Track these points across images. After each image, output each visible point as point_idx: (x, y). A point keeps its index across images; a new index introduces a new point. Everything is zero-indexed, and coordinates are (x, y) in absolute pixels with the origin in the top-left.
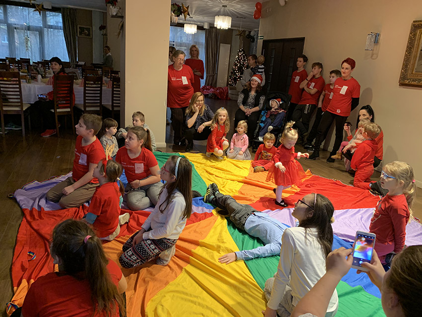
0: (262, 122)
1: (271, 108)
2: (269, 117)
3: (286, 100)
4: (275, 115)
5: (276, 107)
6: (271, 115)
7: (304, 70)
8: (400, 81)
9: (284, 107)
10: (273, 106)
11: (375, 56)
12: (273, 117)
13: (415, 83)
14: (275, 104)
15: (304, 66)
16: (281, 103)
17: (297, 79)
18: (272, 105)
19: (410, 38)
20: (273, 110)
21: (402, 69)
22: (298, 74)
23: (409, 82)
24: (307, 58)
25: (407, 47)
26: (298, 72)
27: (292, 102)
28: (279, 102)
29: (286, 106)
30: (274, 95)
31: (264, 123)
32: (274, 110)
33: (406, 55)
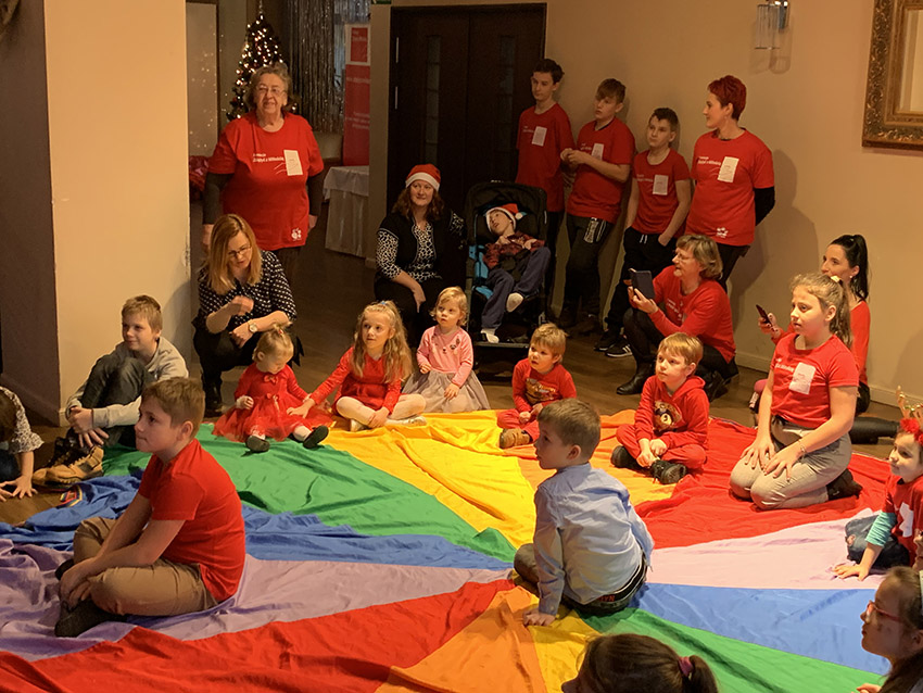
0: (480, 282)
1: (496, 236)
2: (499, 266)
3: (532, 207)
4: (514, 257)
5: (510, 232)
6: (502, 258)
7: (557, 105)
8: (864, 135)
9: (534, 229)
10: (500, 229)
11: (780, 64)
12: (510, 264)
13: (909, 140)
14: (502, 220)
15: (555, 96)
16: (519, 216)
17: (539, 136)
18: (496, 225)
19: (877, 18)
20: (503, 240)
21: (868, 101)
22: (540, 120)
23: (891, 136)
24: (559, 68)
25: (874, 41)
26: (538, 112)
27: (550, 209)
28: (514, 215)
29: (539, 227)
30: (491, 195)
31: (491, 287)
32: (507, 242)
33: (872, 66)
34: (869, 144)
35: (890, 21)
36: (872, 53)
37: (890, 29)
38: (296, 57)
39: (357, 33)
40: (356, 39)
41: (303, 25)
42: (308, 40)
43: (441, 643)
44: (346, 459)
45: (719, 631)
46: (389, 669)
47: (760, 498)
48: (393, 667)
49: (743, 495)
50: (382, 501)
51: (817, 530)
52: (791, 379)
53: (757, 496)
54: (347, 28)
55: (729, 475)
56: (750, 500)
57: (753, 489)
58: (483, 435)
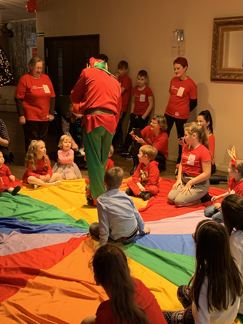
8: (211, 76)
11: (181, 53)
13: (226, 77)
19: (214, 35)
21: (212, 65)
23: (220, 77)
33: (213, 52)
34: (213, 80)
35: (219, 36)
36: (213, 47)
37: (219, 39)
38: (13, 60)
39: (34, 50)
40: (34, 52)
41: (15, 48)
42: (17, 54)
43: (60, 260)
44: (28, 198)
45: (163, 250)
46: (39, 270)
47: (178, 203)
48: (41, 270)
49: (172, 203)
50: (41, 212)
51: (198, 213)
52: (187, 160)
53: (177, 203)
54: (31, 48)
55: (167, 196)
56: (174, 204)
57: (175, 201)
58: (79, 187)
